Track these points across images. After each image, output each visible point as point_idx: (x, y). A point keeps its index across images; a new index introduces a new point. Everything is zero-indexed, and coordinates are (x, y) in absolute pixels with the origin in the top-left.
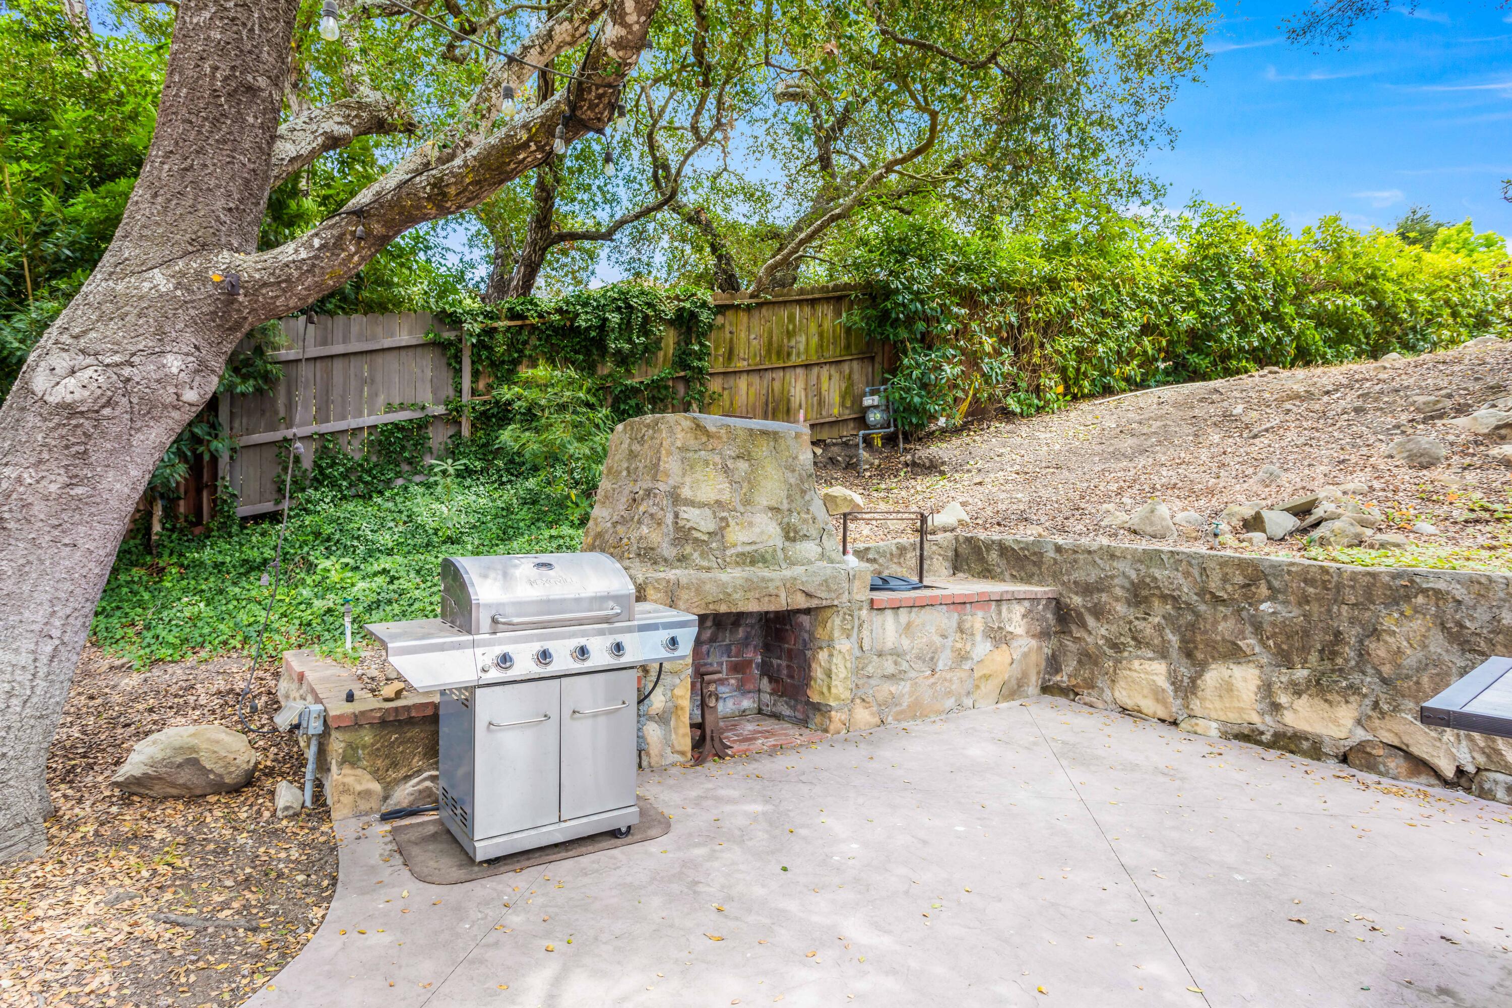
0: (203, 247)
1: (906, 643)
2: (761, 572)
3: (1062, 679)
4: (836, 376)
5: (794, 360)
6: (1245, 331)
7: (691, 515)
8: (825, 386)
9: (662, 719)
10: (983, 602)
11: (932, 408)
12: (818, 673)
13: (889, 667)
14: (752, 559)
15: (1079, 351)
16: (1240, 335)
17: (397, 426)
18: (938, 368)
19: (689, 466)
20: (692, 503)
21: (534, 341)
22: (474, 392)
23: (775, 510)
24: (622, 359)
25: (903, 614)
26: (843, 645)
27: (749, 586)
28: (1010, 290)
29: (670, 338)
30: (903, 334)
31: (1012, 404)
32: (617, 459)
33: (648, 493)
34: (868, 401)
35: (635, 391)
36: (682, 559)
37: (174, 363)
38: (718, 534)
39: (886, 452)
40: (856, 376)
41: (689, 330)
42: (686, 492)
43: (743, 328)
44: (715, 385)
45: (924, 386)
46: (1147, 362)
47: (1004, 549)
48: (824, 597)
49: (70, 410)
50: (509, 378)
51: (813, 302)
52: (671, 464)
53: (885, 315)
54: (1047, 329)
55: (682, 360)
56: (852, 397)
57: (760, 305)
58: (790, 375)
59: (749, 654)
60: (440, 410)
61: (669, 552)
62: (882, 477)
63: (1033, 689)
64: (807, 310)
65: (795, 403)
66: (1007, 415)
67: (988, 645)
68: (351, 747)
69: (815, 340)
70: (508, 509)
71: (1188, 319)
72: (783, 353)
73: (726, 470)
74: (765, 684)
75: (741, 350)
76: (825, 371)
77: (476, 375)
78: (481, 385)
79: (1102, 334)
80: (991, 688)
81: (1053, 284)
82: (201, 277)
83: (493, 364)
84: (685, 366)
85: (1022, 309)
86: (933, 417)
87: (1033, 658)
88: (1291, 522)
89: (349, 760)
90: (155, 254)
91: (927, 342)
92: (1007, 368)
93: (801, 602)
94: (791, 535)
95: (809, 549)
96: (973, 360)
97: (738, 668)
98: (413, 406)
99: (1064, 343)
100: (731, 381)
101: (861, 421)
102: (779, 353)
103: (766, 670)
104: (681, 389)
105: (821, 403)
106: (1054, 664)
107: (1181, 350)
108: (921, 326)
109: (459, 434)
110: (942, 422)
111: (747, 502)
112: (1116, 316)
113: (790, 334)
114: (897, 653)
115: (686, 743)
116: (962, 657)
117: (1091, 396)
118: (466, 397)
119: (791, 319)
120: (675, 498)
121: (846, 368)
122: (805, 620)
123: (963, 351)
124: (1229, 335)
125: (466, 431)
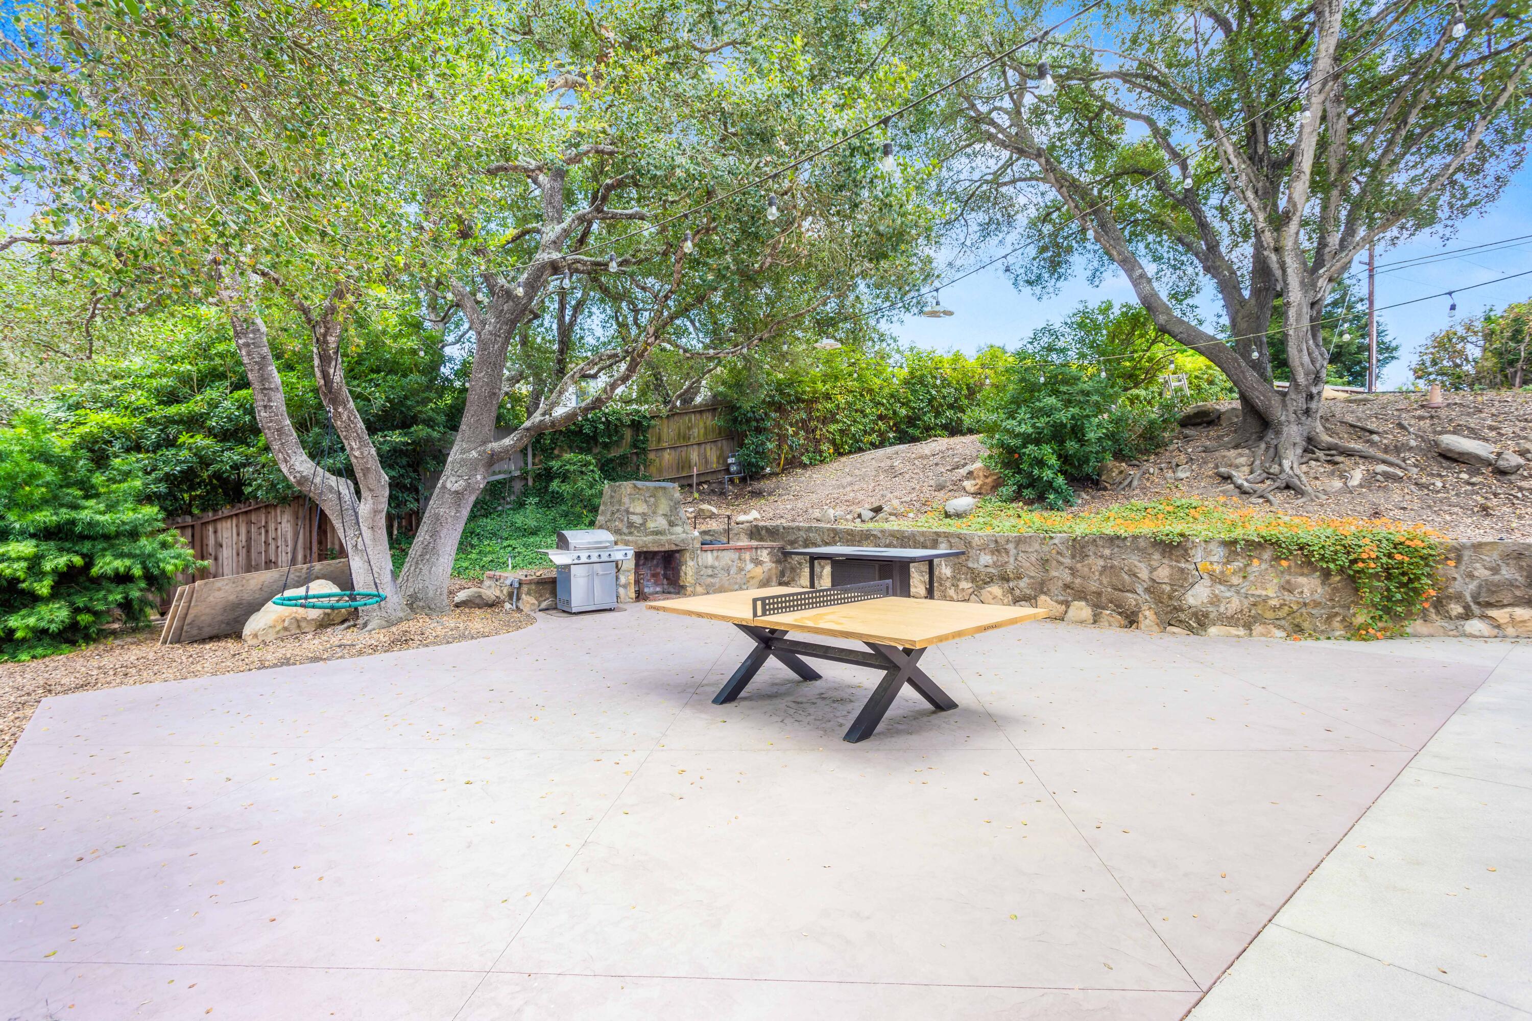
0: (484, 443)
1: (717, 564)
2: (659, 537)
3: (785, 579)
4: (714, 448)
5: (692, 441)
6: (938, 414)
7: (634, 518)
8: (708, 454)
9: (625, 586)
10: (750, 548)
11: (761, 464)
12: (682, 574)
13: (710, 572)
14: (657, 533)
15: (841, 431)
16: (936, 417)
17: (498, 482)
18: (763, 444)
19: (633, 500)
20: (633, 514)
21: (562, 438)
22: (533, 464)
23: (665, 515)
24: (606, 446)
25: (715, 553)
26: (691, 563)
27: (654, 542)
28: (803, 401)
29: (628, 434)
30: (745, 427)
31: (805, 459)
32: (606, 497)
33: (618, 510)
34: (730, 461)
35: (612, 460)
36: (631, 533)
37: (479, 477)
38: (643, 524)
39: (741, 486)
40: (725, 448)
41: (638, 429)
42: (631, 510)
43: (665, 426)
44: (652, 456)
45: (757, 453)
46: (881, 434)
47: (767, 529)
48: (682, 546)
49: (457, 492)
50: (551, 457)
51: (701, 412)
52: (626, 500)
53: (735, 420)
54: (824, 421)
55: (634, 445)
56: (722, 458)
57: (673, 415)
58: (690, 449)
59: (658, 570)
60: (517, 473)
61: (625, 530)
62: (737, 498)
63: (774, 582)
64: (698, 416)
65: (693, 462)
66: (804, 466)
67: (752, 565)
68: (529, 590)
69: (702, 431)
70: (554, 519)
71: (903, 412)
72: (686, 438)
73: (646, 501)
74: (665, 582)
75: (665, 436)
76: (708, 447)
77: (534, 456)
78: (537, 461)
79: (855, 421)
80: (755, 582)
81: (828, 397)
82: (484, 451)
83: (542, 450)
84: (636, 447)
85: (810, 411)
86: (763, 468)
87: (774, 571)
88: (871, 514)
89: (528, 593)
90: (472, 446)
91: (759, 431)
92: (802, 441)
93: (674, 548)
94: (672, 524)
95: (678, 529)
96: (782, 438)
97: (654, 575)
98: (505, 472)
99: (833, 427)
100: (660, 453)
101: (727, 471)
102: (684, 438)
103: (665, 576)
104: (635, 458)
105: (707, 462)
106: (782, 574)
107: (903, 426)
108: (754, 424)
109: (527, 484)
110: (768, 470)
111: (654, 513)
112: (862, 412)
113: (689, 428)
114: (713, 567)
115: (633, 595)
116: (741, 569)
117: (850, 452)
118: (530, 466)
119: (690, 420)
120: (628, 512)
121: (719, 444)
122: (677, 555)
123: (778, 434)
124: (929, 418)
125: (530, 483)
